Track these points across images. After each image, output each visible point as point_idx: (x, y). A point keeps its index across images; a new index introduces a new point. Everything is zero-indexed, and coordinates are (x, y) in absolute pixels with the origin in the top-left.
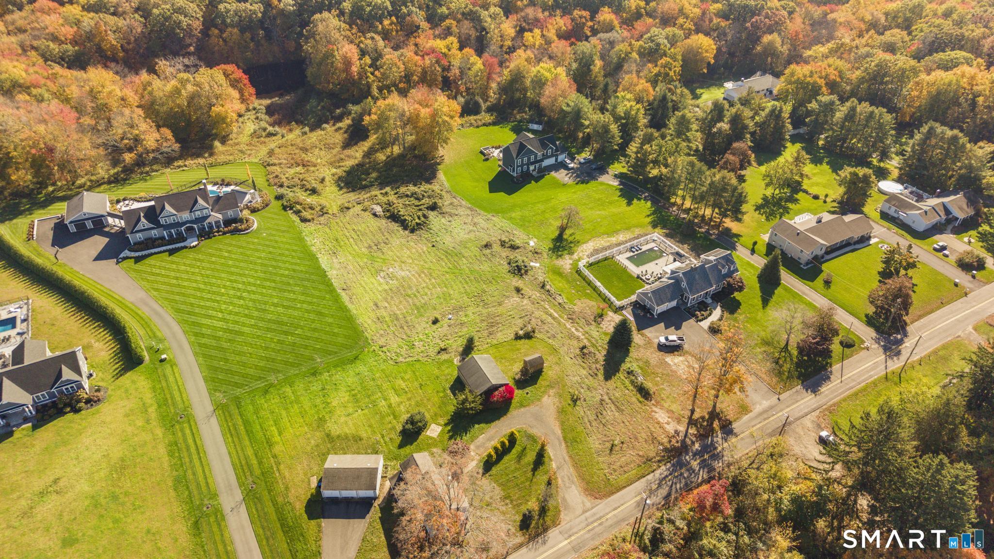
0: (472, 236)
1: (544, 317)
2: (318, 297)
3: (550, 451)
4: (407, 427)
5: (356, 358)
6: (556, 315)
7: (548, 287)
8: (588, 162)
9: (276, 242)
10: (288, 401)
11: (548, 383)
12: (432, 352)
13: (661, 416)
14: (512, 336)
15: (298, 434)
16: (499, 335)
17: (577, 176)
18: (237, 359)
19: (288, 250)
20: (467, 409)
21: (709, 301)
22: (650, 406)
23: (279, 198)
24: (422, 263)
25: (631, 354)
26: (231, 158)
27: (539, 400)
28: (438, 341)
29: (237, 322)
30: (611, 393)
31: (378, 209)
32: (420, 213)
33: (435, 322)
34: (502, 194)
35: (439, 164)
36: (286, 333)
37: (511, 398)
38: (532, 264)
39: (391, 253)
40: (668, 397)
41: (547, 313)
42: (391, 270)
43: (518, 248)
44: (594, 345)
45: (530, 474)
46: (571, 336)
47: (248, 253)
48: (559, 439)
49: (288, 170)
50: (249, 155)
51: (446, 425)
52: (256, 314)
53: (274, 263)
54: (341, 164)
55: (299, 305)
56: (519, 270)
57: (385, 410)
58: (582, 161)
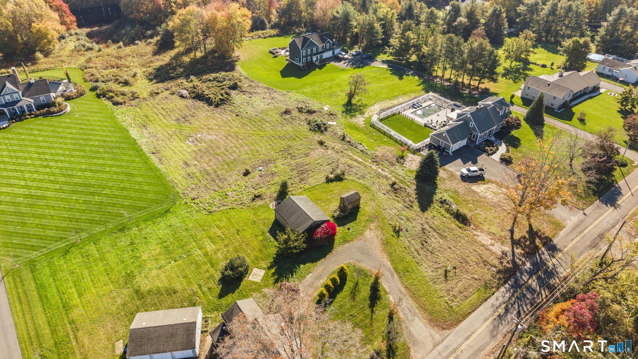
0: (271, 106)
1: (350, 162)
2: (127, 161)
3: (384, 284)
4: (226, 273)
5: (167, 211)
6: (360, 160)
7: (348, 139)
8: (358, 54)
9: (88, 120)
10: (91, 259)
11: (367, 218)
12: (246, 199)
13: (484, 239)
14: (324, 180)
15: (101, 293)
16: (310, 180)
17: (353, 64)
18: (37, 222)
19: (99, 126)
20: (291, 248)
21: (493, 139)
22: (470, 230)
23: (93, 89)
24: (228, 128)
25: (439, 186)
26: (52, 66)
27: (361, 234)
28: (251, 190)
29: (39, 188)
30: (431, 221)
31: (185, 92)
32: (223, 92)
33: (247, 173)
34: (293, 78)
35: (236, 61)
36: (93, 194)
37: (334, 234)
38: (329, 123)
39: (198, 123)
40: (485, 221)
41: (352, 159)
42: (199, 135)
43: (315, 112)
44: (402, 182)
45: (368, 311)
46: (379, 176)
47: (60, 130)
48: (390, 271)
49: (104, 71)
50: (69, 63)
51: (269, 268)
52: (62, 179)
53: (85, 137)
54: (151, 65)
55: (108, 169)
56: (320, 128)
57: (202, 259)
58: (354, 53)
